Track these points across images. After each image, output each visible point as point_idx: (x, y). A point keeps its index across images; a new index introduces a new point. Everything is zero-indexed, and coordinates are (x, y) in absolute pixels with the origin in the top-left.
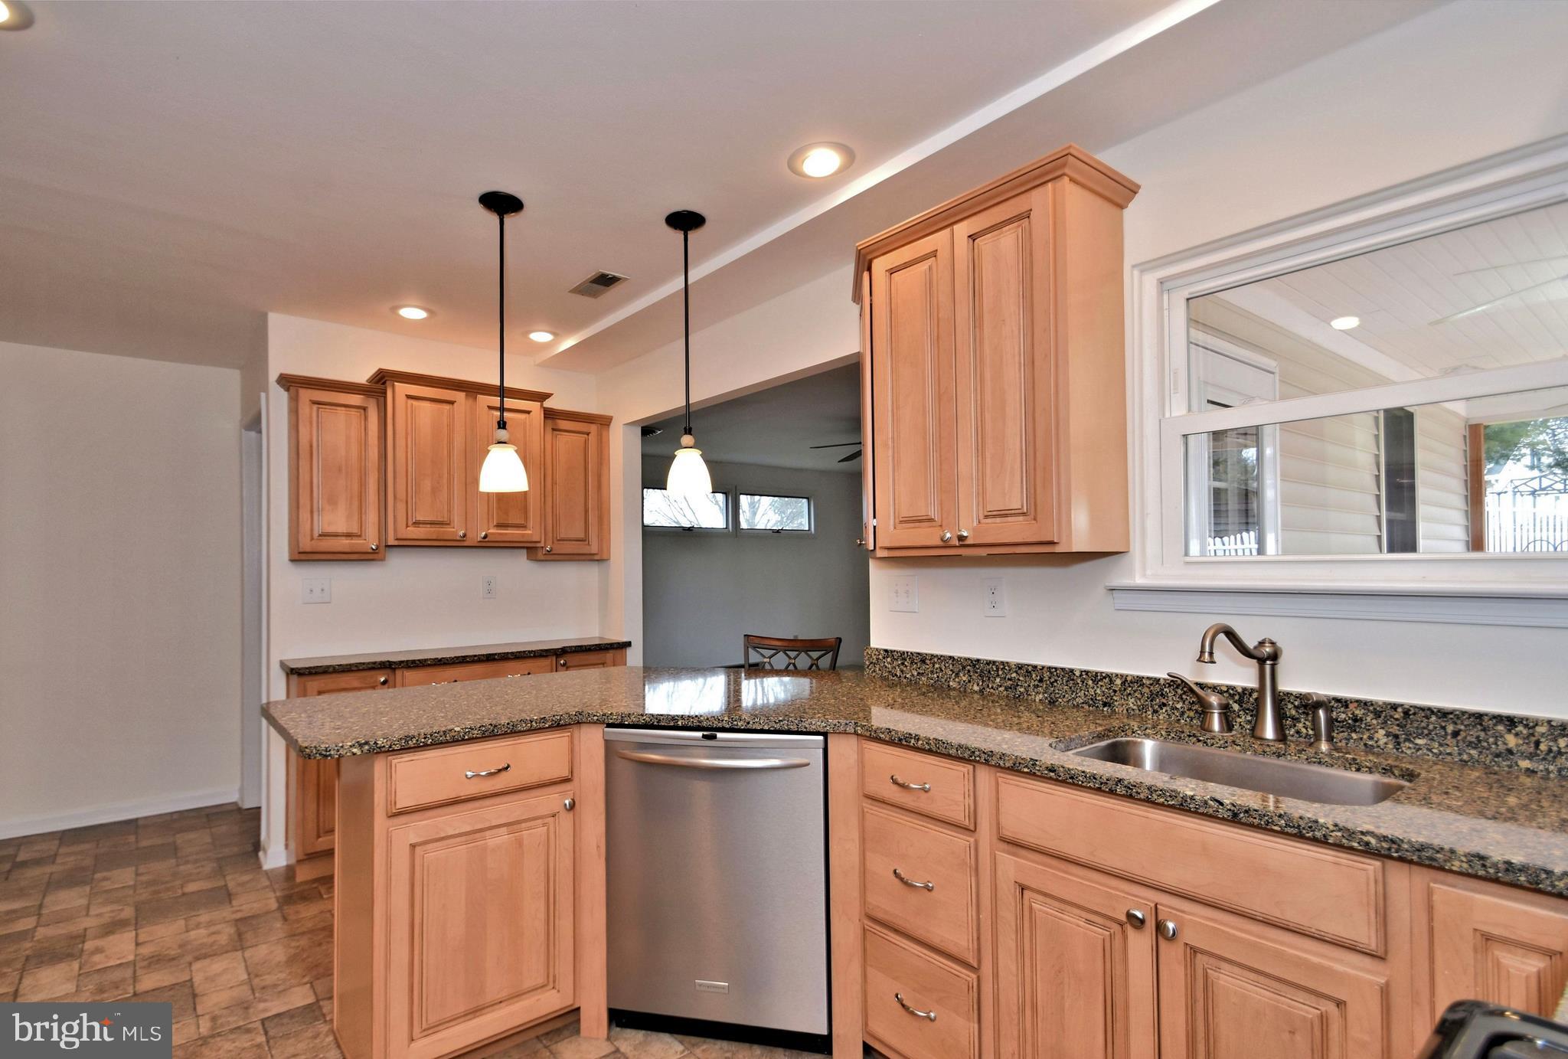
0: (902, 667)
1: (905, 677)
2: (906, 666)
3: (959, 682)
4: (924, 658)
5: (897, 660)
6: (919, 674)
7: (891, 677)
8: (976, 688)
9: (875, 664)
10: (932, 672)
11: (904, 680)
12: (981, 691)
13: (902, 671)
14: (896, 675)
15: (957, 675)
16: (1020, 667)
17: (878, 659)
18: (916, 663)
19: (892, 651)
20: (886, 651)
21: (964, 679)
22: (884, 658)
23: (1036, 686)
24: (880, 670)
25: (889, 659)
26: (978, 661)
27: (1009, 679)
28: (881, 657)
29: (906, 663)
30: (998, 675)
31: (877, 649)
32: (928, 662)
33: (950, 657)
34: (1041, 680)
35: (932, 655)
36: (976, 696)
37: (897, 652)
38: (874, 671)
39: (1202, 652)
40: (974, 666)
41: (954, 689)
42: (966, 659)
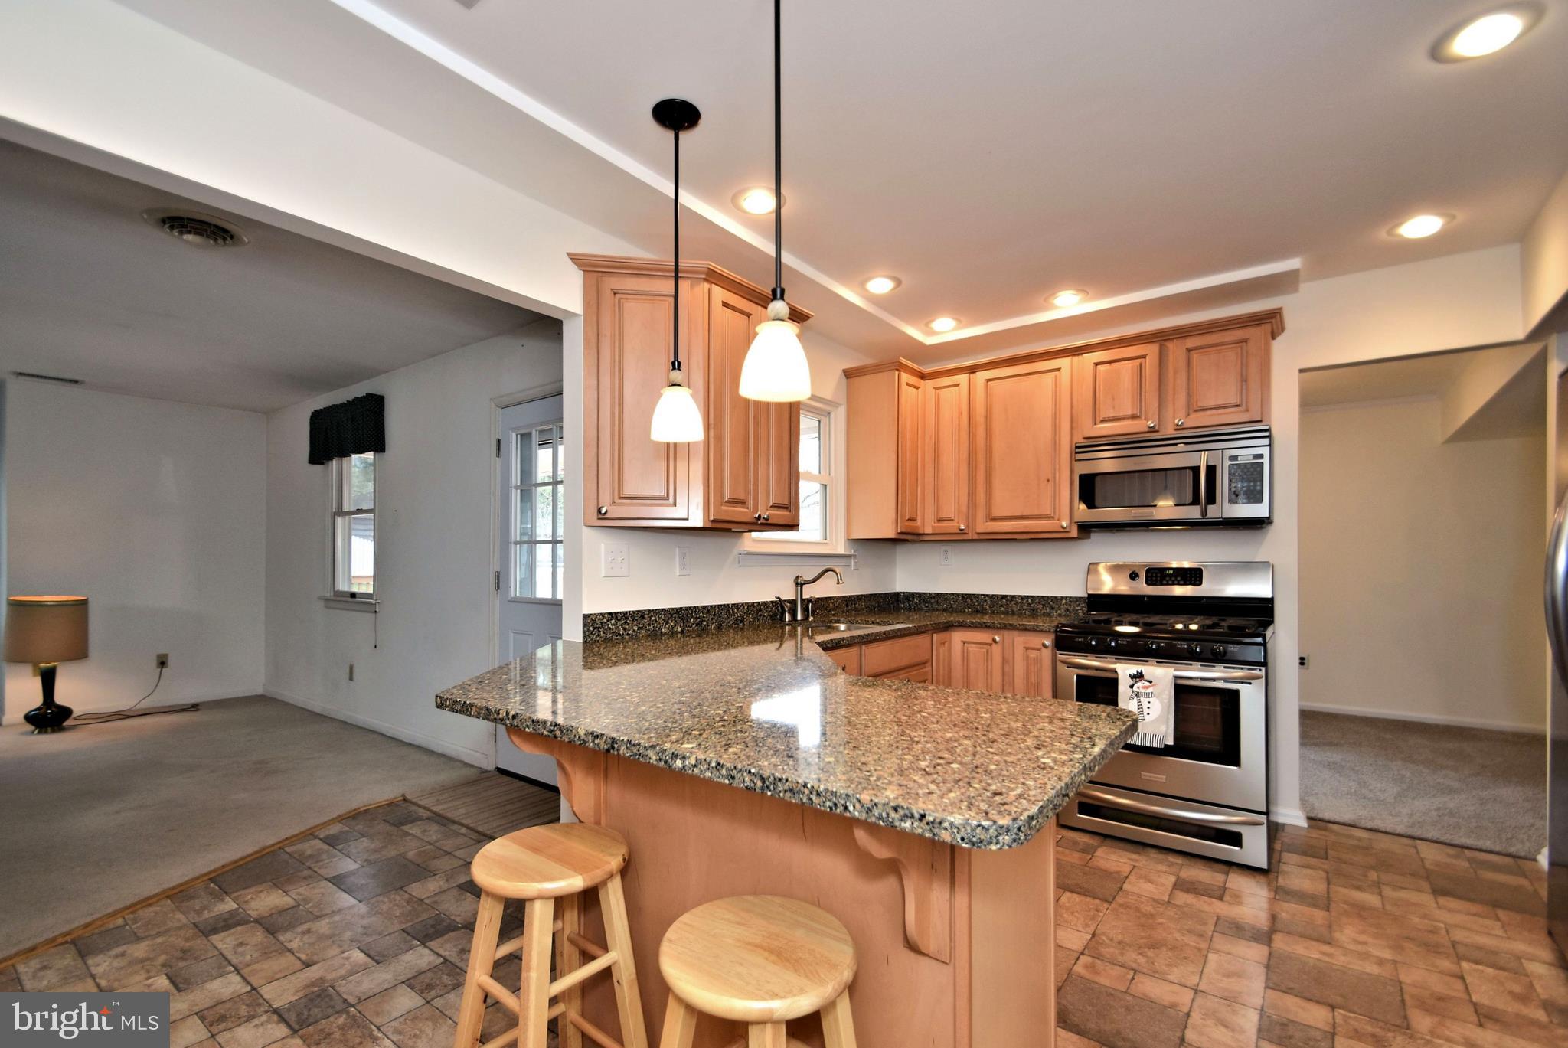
0: (624, 626)
1: (628, 634)
2: (628, 624)
3: (668, 628)
4: (642, 614)
5: (620, 620)
6: (639, 628)
7: (615, 637)
8: (679, 629)
9: (599, 628)
10: (649, 625)
11: (627, 637)
12: (682, 632)
13: (625, 629)
14: (619, 634)
15: (667, 623)
16: (704, 607)
17: (602, 623)
18: (637, 620)
19: (616, 613)
20: (610, 614)
21: (672, 624)
22: (608, 621)
23: (712, 619)
24: (604, 633)
25: (613, 621)
26: (681, 608)
27: (699, 618)
28: (605, 620)
29: (628, 622)
30: (692, 617)
31: (601, 614)
32: (646, 616)
33: (663, 609)
34: (714, 615)
35: (649, 610)
36: (679, 635)
37: (620, 613)
38: (598, 635)
39: (838, 580)
40: (678, 612)
41: (665, 634)
42: (673, 609)
